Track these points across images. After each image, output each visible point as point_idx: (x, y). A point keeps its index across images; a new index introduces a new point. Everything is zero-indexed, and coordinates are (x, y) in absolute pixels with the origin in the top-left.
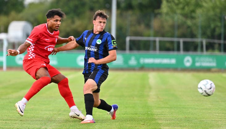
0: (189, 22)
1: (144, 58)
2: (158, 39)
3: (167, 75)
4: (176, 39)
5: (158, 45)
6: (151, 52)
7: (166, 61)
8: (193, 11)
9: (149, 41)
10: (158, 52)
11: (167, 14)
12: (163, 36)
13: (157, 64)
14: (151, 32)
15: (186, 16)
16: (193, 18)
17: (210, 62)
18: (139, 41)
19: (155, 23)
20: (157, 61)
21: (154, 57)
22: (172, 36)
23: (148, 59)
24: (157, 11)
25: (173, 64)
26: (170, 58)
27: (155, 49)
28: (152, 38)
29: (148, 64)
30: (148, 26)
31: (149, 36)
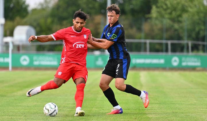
0: (176, 26)
1: (136, 58)
2: (148, 41)
3: (156, 73)
4: (164, 42)
5: (148, 46)
6: (142, 53)
7: (155, 61)
8: (180, 16)
9: (140, 43)
10: (148, 53)
11: (156, 18)
12: (153, 38)
14: (143, 35)
15: (173, 20)
16: (179, 22)
17: (195, 62)
18: (131, 43)
19: (146, 27)
20: (148, 61)
21: (145, 58)
22: (161, 39)
23: (140, 60)
24: (147, 16)
25: (162, 64)
26: (159, 58)
27: (145, 50)
28: (143, 41)
29: (139, 64)
30: (139, 29)
31: (140, 38)
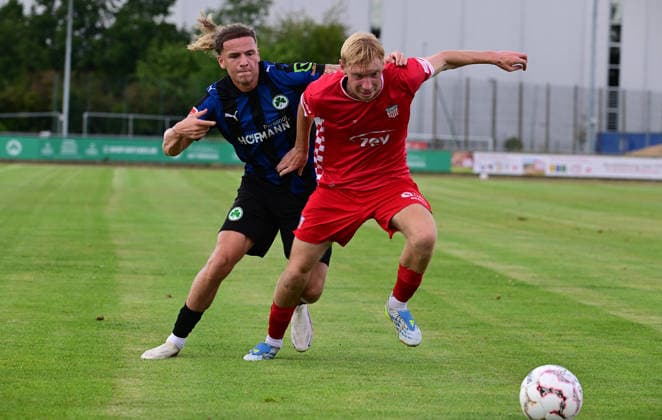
0: (180, 91)
1: (109, 145)
2: (131, 117)
3: (143, 173)
4: (160, 118)
5: (131, 124)
6: (122, 137)
7: (142, 150)
8: (186, 76)
9: (120, 119)
10: (130, 137)
11: (147, 78)
12: (141, 111)
13: (140, 156)
14: (124, 106)
15: (175, 82)
16: (185, 87)
17: (209, 153)
18: (105, 119)
19: (130, 92)
20: (130, 150)
21: (125, 145)
22: (156, 113)
23: (116, 148)
24: (131, 76)
25: (153, 156)
26: (150, 146)
27: (127, 133)
28: (124, 116)
29: (115, 154)
30: (119, 96)
31: (120, 112)
